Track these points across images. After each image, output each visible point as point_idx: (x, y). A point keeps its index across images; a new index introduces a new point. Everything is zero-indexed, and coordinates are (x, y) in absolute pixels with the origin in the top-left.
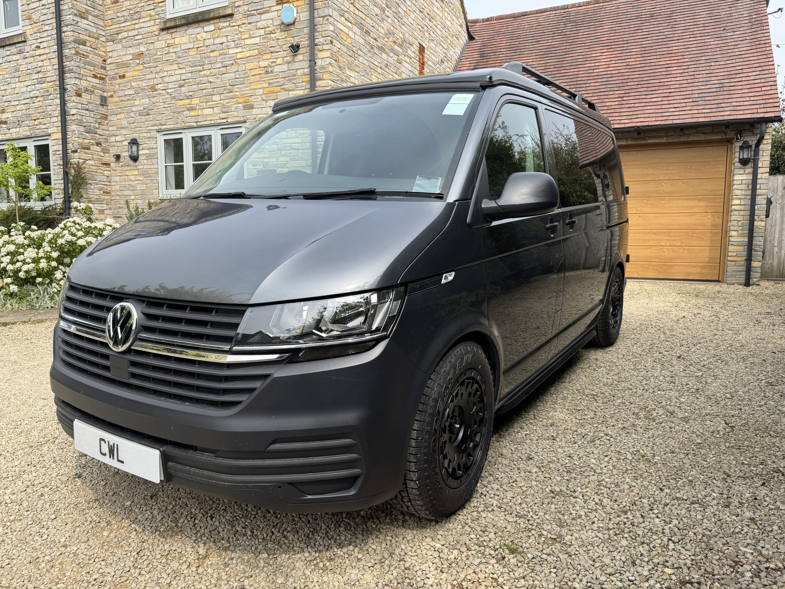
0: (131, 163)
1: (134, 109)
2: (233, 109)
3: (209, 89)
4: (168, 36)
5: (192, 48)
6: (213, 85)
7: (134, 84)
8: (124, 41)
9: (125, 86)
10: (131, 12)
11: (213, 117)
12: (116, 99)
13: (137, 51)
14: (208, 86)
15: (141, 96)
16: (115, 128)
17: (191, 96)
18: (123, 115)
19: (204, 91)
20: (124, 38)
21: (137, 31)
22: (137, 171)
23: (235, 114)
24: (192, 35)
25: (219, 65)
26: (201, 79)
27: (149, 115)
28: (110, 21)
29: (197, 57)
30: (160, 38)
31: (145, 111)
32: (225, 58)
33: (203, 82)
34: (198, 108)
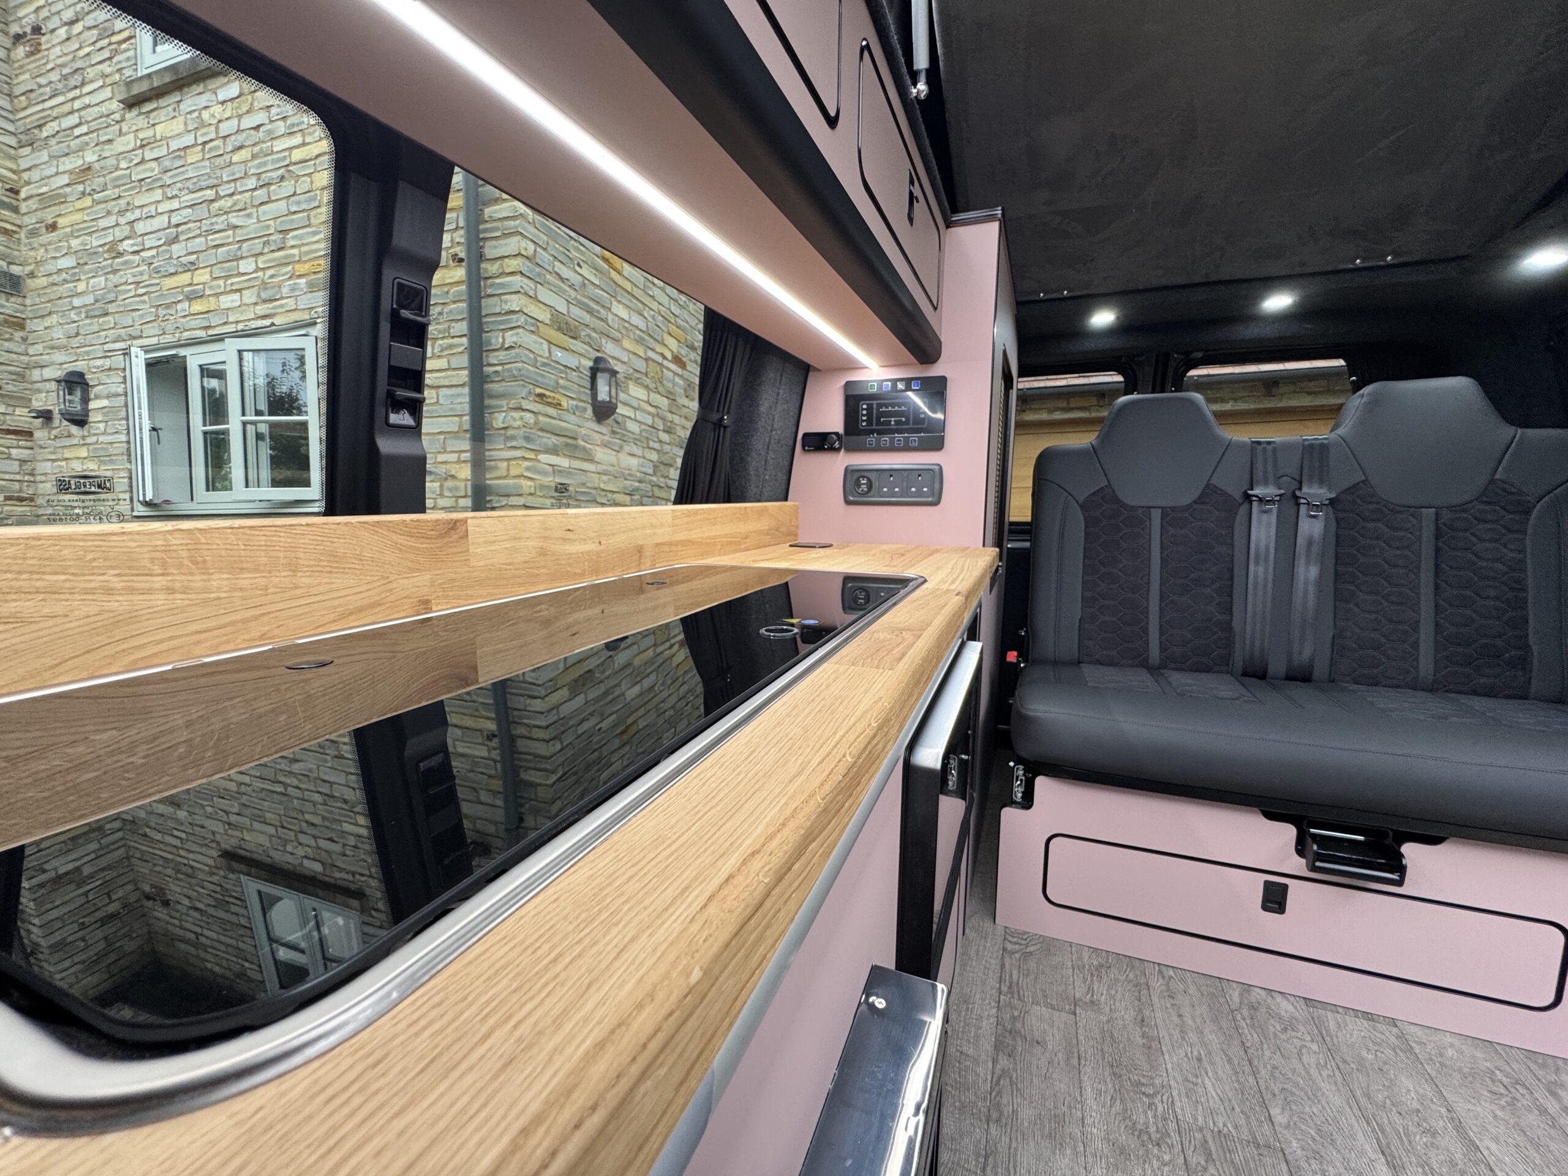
0: (74, 429)
1: (77, 302)
2: (285, 291)
3: (228, 244)
4: (142, 122)
5: (193, 146)
6: (240, 235)
7: (75, 243)
8: (53, 141)
9: (57, 249)
10: (66, 71)
11: (242, 313)
12: (42, 281)
13: (80, 162)
14: (228, 237)
15: (90, 271)
16: (39, 348)
17: (191, 263)
18: (54, 319)
19: (221, 250)
20: (53, 136)
21: (77, 115)
22: (85, 449)
23: (290, 303)
24: (190, 112)
25: (252, 183)
26: (214, 220)
27: (106, 314)
28: (23, 98)
29: (205, 167)
30: (125, 129)
31: (98, 305)
32: (265, 164)
33: (217, 227)
34: (208, 292)
